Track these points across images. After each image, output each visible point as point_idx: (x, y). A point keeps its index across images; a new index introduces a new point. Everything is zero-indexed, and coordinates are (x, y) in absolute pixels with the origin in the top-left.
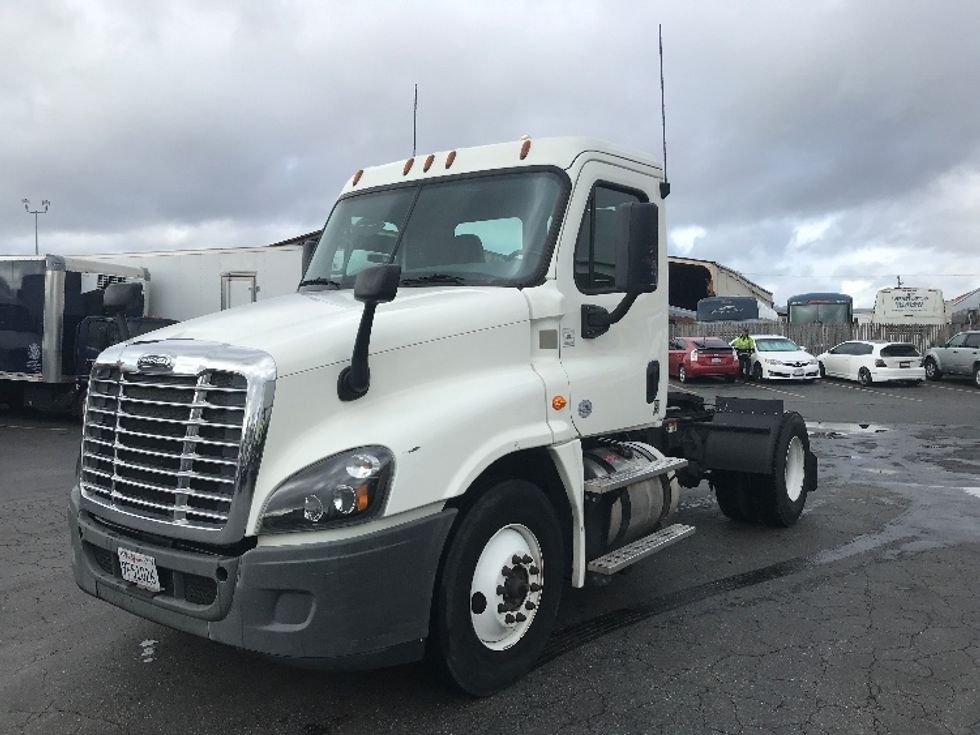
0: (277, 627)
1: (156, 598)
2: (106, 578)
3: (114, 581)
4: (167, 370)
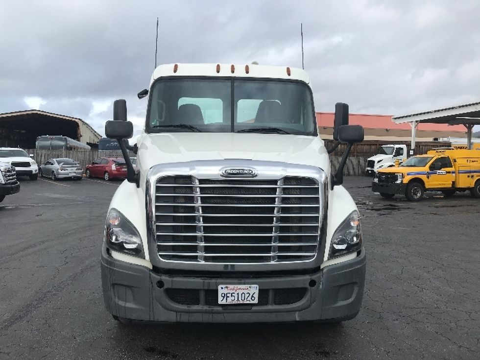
0: (341, 303)
1: (254, 308)
2: (195, 307)
3: (206, 308)
4: (253, 177)
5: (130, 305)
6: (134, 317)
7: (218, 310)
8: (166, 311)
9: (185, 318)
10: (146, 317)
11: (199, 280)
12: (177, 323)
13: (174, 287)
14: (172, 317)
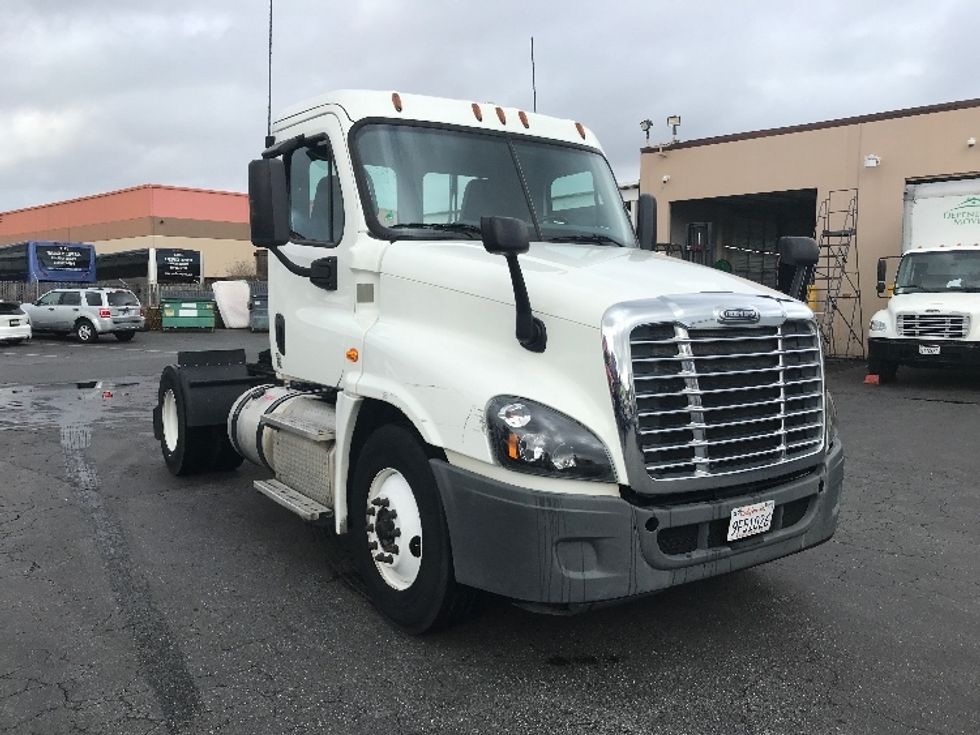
1: (766, 539)
2: (697, 555)
3: (710, 552)
4: (753, 322)
5: (593, 574)
6: (601, 594)
7: (726, 552)
8: (655, 571)
9: (681, 578)
10: (622, 591)
11: (703, 506)
12: (671, 587)
13: (673, 525)
14: (664, 580)
